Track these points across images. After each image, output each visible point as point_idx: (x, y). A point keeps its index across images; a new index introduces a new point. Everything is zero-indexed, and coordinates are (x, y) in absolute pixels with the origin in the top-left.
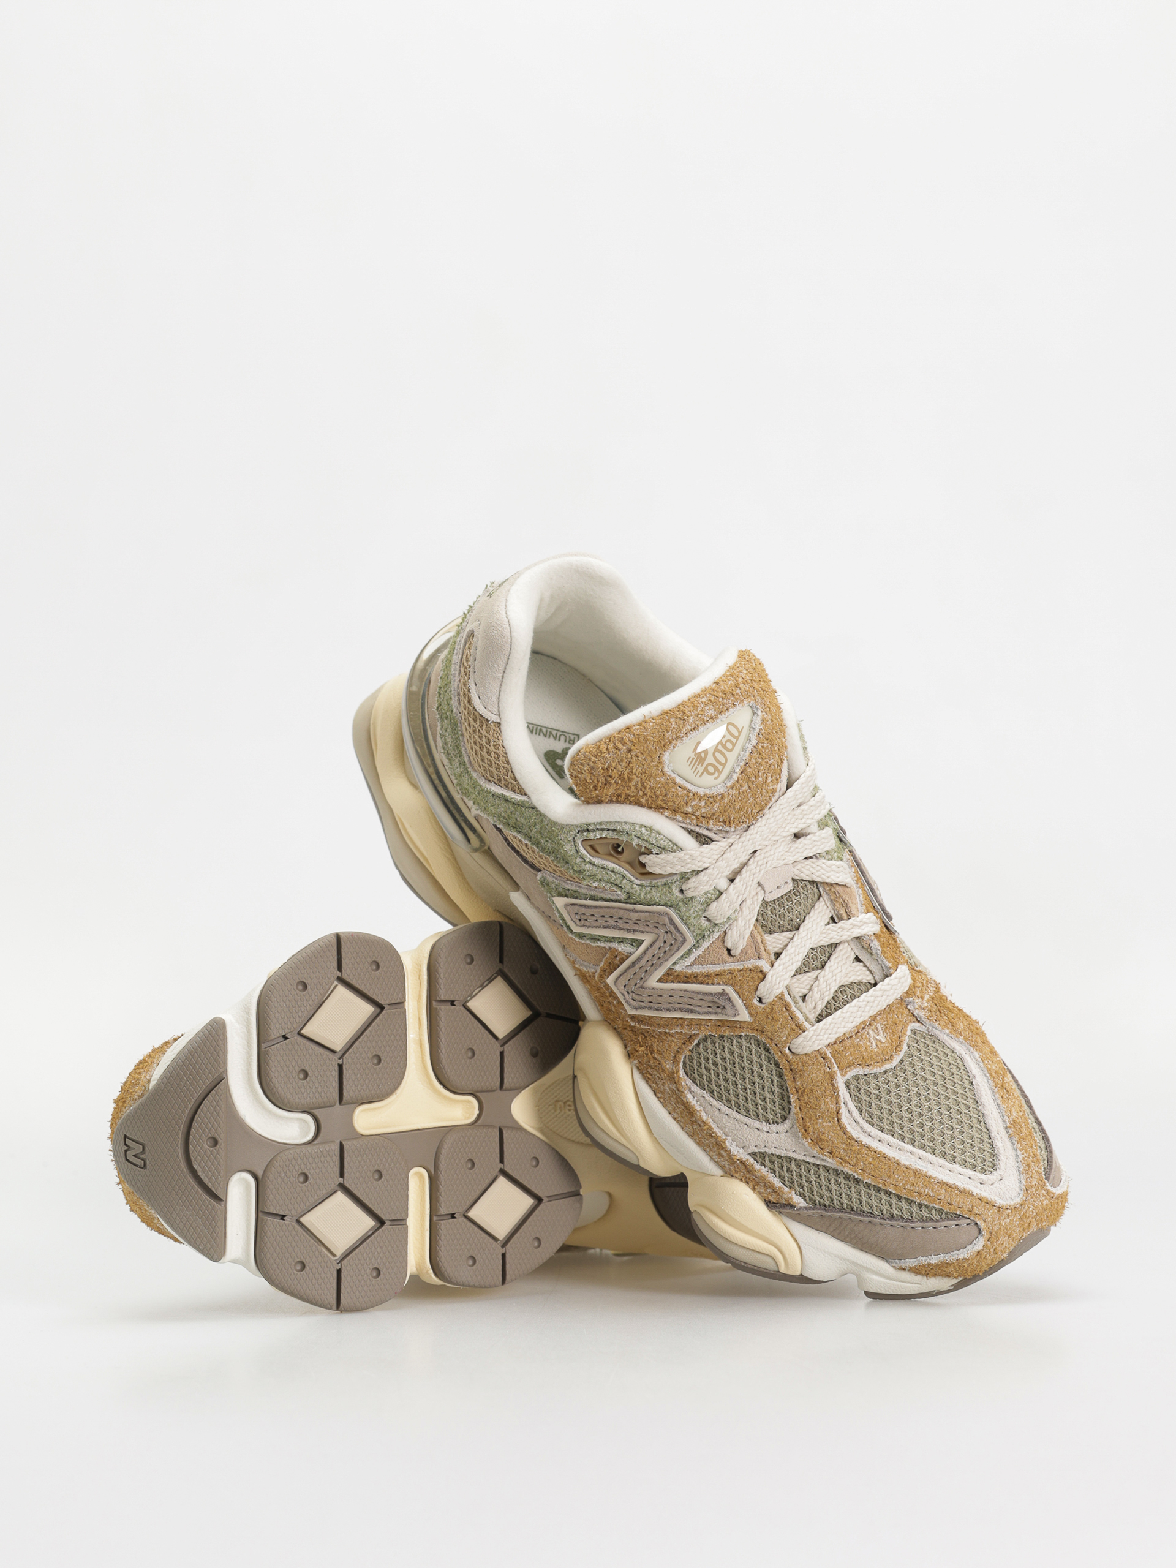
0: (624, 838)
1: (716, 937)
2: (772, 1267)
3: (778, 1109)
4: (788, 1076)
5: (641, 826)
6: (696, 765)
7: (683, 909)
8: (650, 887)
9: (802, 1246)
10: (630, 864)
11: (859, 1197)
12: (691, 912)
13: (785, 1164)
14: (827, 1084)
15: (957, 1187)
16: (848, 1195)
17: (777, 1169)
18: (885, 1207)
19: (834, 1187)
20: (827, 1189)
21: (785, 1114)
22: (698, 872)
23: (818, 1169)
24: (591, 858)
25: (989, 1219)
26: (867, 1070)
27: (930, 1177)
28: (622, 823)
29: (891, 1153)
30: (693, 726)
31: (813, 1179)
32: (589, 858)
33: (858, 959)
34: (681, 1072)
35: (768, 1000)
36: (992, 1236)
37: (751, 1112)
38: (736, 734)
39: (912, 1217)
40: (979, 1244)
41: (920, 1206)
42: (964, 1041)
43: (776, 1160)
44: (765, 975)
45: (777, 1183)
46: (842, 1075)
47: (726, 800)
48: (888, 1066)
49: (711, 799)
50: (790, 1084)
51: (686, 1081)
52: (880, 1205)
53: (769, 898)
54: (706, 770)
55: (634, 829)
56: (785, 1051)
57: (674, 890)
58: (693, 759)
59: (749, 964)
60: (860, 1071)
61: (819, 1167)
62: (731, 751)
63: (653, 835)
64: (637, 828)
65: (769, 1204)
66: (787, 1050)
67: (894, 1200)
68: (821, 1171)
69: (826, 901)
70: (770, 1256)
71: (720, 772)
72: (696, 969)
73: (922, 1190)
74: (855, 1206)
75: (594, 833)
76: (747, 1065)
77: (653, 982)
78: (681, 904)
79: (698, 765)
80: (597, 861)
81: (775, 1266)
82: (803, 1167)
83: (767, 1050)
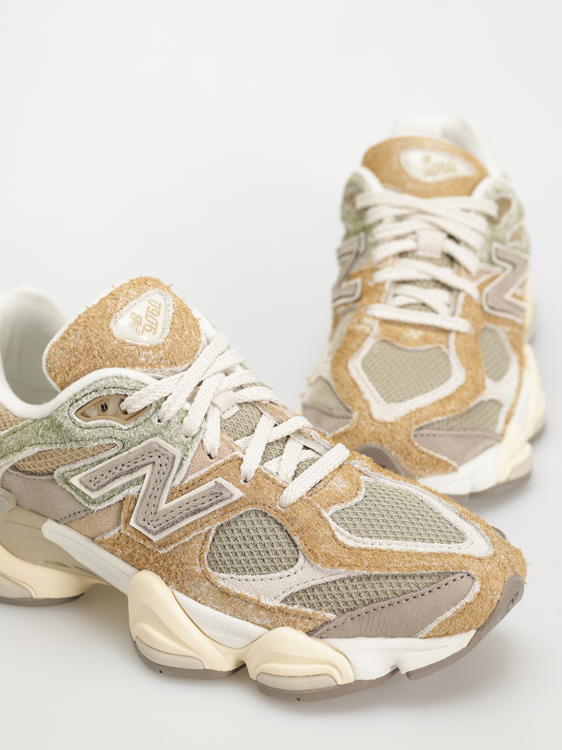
0: (105, 393)
1: (197, 447)
2: (331, 683)
3: (289, 555)
4: (287, 526)
5: (113, 377)
6: (136, 327)
7: (166, 433)
8: (136, 427)
9: (347, 655)
10: (116, 415)
11: (374, 589)
12: (172, 433)
13: (310, 594)
14: (317, 519)
15: (443, 554)
16: (366, 592)
17: (306, 602)
18: (397, 588)
19: (353, 591)
20: (348, 595)
21: (296, 557)
22: (166, 398)
23: (336, 584)
24: (86, 423)
25: (476, 568)
26: (343, 506)
27: (420, 553)
28: (98, 381)
29: (384, 547)
30: (124, 302)
31: (334, 592)
32: (84, 424)
33: (305, 448)
34: (209, 570)
35: (251, 475)
36: (484, 580)
37: (271, 569)
38: (158, 306)
39: (419, 588)
40: (477, 587)
41: (422, 577)
42: (404, 482)
43: (302, 595)
44: (242, 460)
45: (310, 611)
46: (327, 512)
47: (167, 347)
48: (356, 500)
49: (156, 348)
50: (290, 530)
51: (215, 575)
52: (392, 588)
53: (225, 417)
54: (144, 329)
55: (109, 382)
56: (277, 508)
57: (153, 421)
58: (132, 323)
59: (228, 457)
60: (338, 507)
61: (336, 582)
62: (158, 315)
63: (124, 381)
64: (111, 380)
65: (310, 633)
66: (278, 506)
67: (401, 580)
68: (339, 584)
69: (267, 416)
70: (326, 674)
71: (155, 330)
72: (191, 478)
73: (418, 563)
74: (374, 597)
75: (82, 400)
76: (254, 534)
77: (163, 506)
78: (162, 430)
79: (138, 326)
80: (91, 423)
81: (333, 681)
82: (323, 589)
83: (265, 515)
